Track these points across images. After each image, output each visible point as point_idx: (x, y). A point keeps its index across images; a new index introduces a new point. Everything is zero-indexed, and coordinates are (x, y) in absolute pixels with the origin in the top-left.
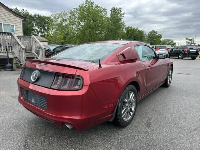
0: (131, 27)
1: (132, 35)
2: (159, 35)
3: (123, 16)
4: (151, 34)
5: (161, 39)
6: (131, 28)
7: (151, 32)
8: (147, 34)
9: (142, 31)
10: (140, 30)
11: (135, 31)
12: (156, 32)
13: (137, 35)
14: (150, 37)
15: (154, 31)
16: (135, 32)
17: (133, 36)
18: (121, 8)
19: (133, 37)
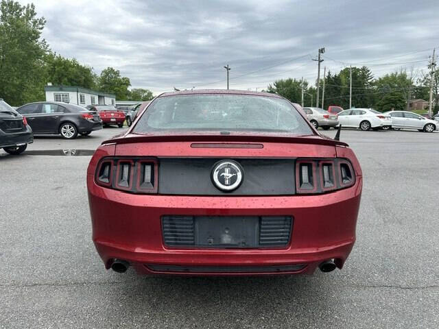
0: (57, 55)
1: (63, 75)
2: (123, 79)
3: (41, 26)
4: (106, 76)
5: (130, 89)
6: (59, 58)
7: (105, 71)
8: (99, 75)
9: (87, 67)
10: (81, 66)
11: (70, 66)
12: (117, 73)
13: (77, 77)
14: (106, 83)
15: (112, 69)
16: (70, 69)
17: (68, 79)
18: (32, 6)
19: (66, 79)
